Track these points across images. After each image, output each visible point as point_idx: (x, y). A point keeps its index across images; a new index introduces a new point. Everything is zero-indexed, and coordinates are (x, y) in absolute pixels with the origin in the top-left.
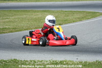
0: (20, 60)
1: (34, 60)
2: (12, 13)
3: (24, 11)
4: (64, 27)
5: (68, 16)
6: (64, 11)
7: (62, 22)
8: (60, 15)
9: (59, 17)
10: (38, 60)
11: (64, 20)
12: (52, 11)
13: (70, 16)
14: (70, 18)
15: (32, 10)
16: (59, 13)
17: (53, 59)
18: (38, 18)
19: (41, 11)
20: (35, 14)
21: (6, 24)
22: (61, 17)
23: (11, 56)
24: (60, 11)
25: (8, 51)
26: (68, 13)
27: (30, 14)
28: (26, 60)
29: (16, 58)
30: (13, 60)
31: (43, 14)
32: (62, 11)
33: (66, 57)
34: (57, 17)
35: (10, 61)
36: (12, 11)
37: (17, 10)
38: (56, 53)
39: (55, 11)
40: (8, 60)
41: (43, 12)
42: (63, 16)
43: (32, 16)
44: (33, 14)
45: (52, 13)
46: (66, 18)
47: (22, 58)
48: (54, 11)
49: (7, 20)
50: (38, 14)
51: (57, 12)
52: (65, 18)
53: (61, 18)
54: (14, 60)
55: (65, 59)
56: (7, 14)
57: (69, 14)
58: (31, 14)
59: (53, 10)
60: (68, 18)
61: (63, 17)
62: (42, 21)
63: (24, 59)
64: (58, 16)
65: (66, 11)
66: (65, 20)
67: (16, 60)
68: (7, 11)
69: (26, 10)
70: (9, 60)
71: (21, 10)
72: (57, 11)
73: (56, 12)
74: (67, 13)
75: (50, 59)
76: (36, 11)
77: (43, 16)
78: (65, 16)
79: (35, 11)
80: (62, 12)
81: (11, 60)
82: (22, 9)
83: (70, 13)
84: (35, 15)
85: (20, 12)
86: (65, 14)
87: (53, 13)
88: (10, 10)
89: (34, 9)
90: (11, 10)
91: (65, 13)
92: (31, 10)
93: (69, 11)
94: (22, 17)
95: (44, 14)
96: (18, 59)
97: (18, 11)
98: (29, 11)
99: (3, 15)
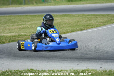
0: (38, 70)
1: (53, 69)
2: (28, 18)
4: (87, 32)
5: (90, 20)
6: (86, 15)
7: (84, 27)
8: (82, 19)
9: (80, 22)
10: (57, 69)
11: (86, 24)
12: (73, 15)
13: (93, 20)
14: (93, 22)
16: (81, 17)
17: (74, 68)
18: (57, 23)
19: (60, 15)
21: (22, 30)
22: (83, 21)
23: (27, 66)
24: (81, 15)
25: (24, 60)
26: (91, 16)
28: (44, 70)
29: (32, 68)
30: (30, 71)
31: (62, 18)
34: (79, 22)
36: (28, 16)
37: (34, 15)
38: (78, 61)
39: (76, 15)
40: (23, 71)
41: (63, 16)
42: (85, 20)
45: (72, 17)
46: (88, 22)
47: (39, 68)
49: (23, 26)
50: (57, 18)
51: (78, 17)
53: (82, 23)
55: (88, 67)
56: (23, 19)
59: (74, 14)
60: (91, 22)
62: (61, 26)
63: (41, 68)
64: (80, 20)
65: (88, 15)
66: (88, 24)
68: (23, 16)
70: (25, 70)
72: (78, 15)
74: (90, 17)
75: (71, 68)
77: (62, 21)
78: (87, 20)
80: (84, 16)
81: (27, 70)
82: (40, 14)
83: (93, 16)
85: (38, 17)
86: (87, 18)
87: (74, 17)
90: (27, 14)
91: (87, 17)
93: (91, 15)
94: (39, 23)
95: (64, 18)
96: (35, 69)
99: (18, 21)
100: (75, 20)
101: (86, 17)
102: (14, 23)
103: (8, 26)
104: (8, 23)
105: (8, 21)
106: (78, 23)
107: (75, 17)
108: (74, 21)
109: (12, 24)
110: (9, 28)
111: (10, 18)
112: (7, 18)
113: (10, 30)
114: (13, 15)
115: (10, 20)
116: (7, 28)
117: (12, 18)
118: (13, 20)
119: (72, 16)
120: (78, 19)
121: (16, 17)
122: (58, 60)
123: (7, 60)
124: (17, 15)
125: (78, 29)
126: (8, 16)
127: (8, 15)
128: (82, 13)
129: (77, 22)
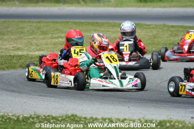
0: (83, 116)
1: (110, 117)
2: (70, 26)
3: (93, 24)
6: (169, 26)
8: (162, 33)
9: (159, 37)
10: (117, 117)
12: (146, 25)
13: (180, 36)
15: (109, 23)
16: (159, 29)
17: (145, 116)
20: (114, 30)
21: (59, 47)
22: (164, 36)
23: (66, 109)
24: (160, 25)
25: (60, 98)
26: (177, 29)
27: (103, 29)
28: (94, 117)
29: (75, 113)
30: (70, 117)
32: (165, 26)
33: (172, 114)
34: (156, 37)
35: (64, 117)
36: (70, 23)
37: (80, 22)
38: (152, 104)
39: (151, 26)
40: (60, 117)
42: (167, 35)
43: (107, 33)
44: (110, 30)
45: (146, 28)
46: (172, 39)
47: (86, 114)
48: (149, 25)
49: (61, 40)
50: (119, 29)
51: (156, 28)
52: (170, 38)
53: (162, 39)
54: (73, 115)
55: (170, 117)
56: (61, 28)
57: (177, 32)
58: (107, 30)
59: (148, 23)
61: (168, 37)
63: (90, 114)
64: (158, 34)
65: (172, 26)
66: (171, 42)
67: (76, 116)
68: (61, 22)
69: (97, 23)
70: (62, 116)
71: (88, 22)
72: (155, 25)
73: (153, 28)
74: (176, 31)
75: (141, 116)
76: (115, 24)
78: (171, 35)
79: (113, 24)
80: (165, 28)
81: (66, 116)
82: (90, 21)
83: (181, 29)
84: (114, 32)
85: (86, 25)
86: (171, 31)
87: (148, 28)
88: (67, 22)
89: (111, 21)
90: (68, 20)
91: (171, 29)
92: (106, 23)
93: (178, 26)
94: (88, 36)
96: (78, 114)
97: (82, 23)
98: (103, 24)
99: (53, 31)
100: (150, 34)
101: (168, 29)
102: (46, 34)
103: (34, 38)
104: (36, 34)
105: (35, 30)
106: (156, 40)
107: (150, 28)
108: (148, 36)
109: (43, 36)
110: (37, 42)
111: (39, 25)
112: (35, 25)
113: (38, 46)
114: (44, 20)
115: (39, 28)
116: (34, 41)
117: (42, 25)
118: (45, 29)
119: (144, 27)
120: (155, 32)
121: (49, 24)
122: (119, 101)
123: (32, 96)
124: (52, 20)
125: (154, 49)
126: (36, 22)
127: (36, 20)
128: (161, 23)
129: (154, 38)
